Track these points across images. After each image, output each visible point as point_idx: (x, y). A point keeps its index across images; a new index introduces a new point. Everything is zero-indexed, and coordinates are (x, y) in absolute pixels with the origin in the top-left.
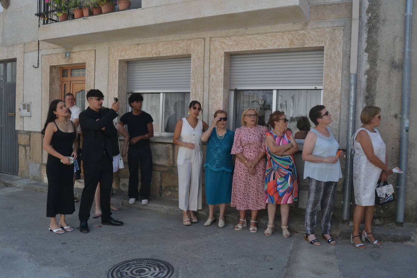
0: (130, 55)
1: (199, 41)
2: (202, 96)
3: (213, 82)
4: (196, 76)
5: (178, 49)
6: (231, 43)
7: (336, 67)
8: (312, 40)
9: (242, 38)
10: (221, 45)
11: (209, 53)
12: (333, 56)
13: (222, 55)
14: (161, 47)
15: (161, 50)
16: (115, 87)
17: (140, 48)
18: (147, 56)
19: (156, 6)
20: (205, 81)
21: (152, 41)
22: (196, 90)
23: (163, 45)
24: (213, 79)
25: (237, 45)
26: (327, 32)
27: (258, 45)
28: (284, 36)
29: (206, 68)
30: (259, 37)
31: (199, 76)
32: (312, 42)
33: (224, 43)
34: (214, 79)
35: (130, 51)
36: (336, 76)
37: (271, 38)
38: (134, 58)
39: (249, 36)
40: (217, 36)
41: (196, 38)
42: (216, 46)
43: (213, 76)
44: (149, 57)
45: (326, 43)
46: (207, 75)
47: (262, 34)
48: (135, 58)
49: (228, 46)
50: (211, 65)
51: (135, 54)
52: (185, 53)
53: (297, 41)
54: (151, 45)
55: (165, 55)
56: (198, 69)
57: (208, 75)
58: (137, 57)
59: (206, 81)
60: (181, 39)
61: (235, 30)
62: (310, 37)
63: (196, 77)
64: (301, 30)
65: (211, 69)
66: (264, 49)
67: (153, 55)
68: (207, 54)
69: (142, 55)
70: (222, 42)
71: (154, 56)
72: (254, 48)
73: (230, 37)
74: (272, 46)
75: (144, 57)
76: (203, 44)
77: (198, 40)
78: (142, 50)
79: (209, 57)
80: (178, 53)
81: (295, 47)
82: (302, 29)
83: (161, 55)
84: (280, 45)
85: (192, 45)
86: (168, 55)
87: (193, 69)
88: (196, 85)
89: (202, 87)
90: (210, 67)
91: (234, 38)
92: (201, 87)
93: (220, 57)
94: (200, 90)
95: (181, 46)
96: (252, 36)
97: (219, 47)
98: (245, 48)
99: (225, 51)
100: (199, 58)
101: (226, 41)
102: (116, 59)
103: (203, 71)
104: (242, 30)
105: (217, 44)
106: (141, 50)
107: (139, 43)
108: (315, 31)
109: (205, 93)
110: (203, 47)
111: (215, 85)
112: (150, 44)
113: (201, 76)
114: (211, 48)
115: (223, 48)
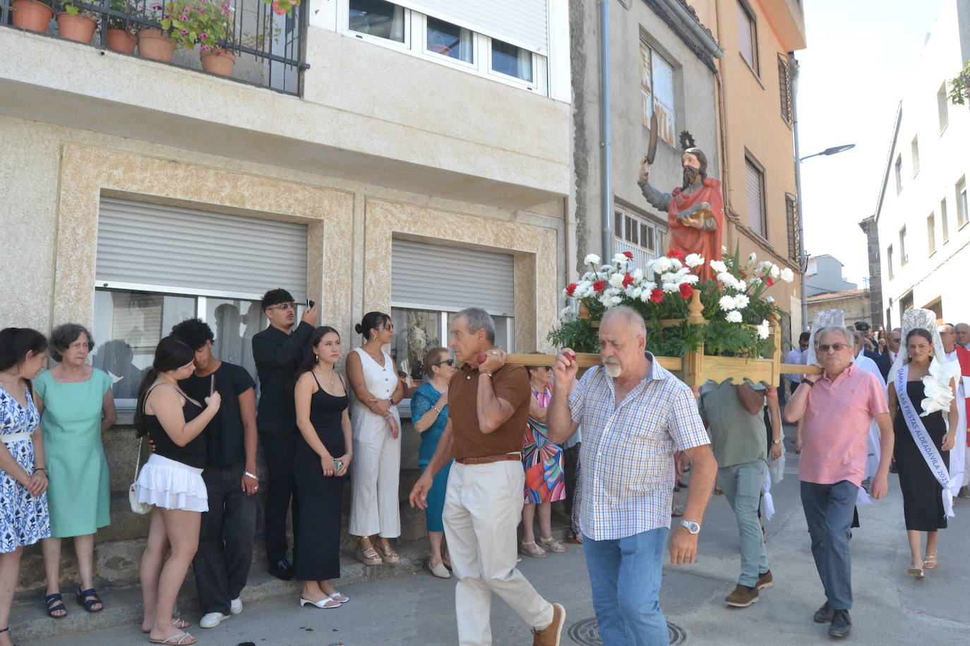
0: (147, 184)
1: (341, 196)
2: (349, 315)
3: (372, 288)
4: (334, 270)
5: (292, 201)
6: (404, 217)
7: (551, 287)
8: (522, 241)
9: (423, 212)
10: (386, 217)
11: (363, 228)
12: (547, 269)
13: (388, 236)
14: (246, 186)
15: (246, 194)
16: (85, 266)
17: (181, 172)
18: (204, 199)
19: (340, 110)
20: (356, 283)
21: (219, 166)
22: (335, 302)
23: (252, 182)
24: (371, 282)
25: (415, 223)
26: (539, 232)
27: (449, 232)
28: (487, 226)
29: (358, 258)
30: (451, 218)
31: (343, 271)
32: (522, 244)
33: (393, 215)
34: (374, 282)
35: (148, 174)
36: (551, 301)
37: (469, 224)
38: (159, 195)
39: (435, 213)
40: (378, 196)
41: (333, 189)
42: (377, 217)
43: (370, 276)
44: (211, 202)
45: (538, 250)
46: (359, 271)
47: (453, 212)
48: (164, 195)
49: (399, 222)
50: (366, 253)
51: (165, 185)
52: (309, 214)
53: (504, 238)
54: (217, 174)
55: (257, 208)
56: (340, 257)
57: (362, 271)
58: (171, 196)
59: (358, 283)
60: (298, 180)
61: (412, 194)
62: (520, 236)
63: (334, 273)
64: (507, 221)
65: (366, 260)
66: (457, 240)
67: (222, 200)
68: (359, 229)
69: (188, 194)
70: (387, 210)
71: (227, 204)
72: (444, 236)
73: (402, 204)
74: (470, 238)
75: (192, 200)
76: (351, 207)
77: (338, 193)
78: (189, 181)
79: (363, 235)
80: (292, 210)
81: (502, 247)
82: (510, 221)
83: (248, 206)
84: (482, 239)
85: (326, 202)
86: (266, 209)
87: (329, 255)
88: (335, 290)
89: (350, 296)
90: (366, 257)
91: (409, 209)
92: (346, 295)
93: (384, 241)
94: (343, 301)
95: (300, 197)
96: (440, 213)
97: (382, 219)
98: (428, 233)
99: (393, 230)
100: (342, 234)
101: (394, 211)
102: (91, 184)
103: (350, 261)
104: (423, 198)
105: (377, 211)
106: (186, 179)
107: (178, 159)
108: (526, 228)
109: (354, 309)
110: (351, 212)
111: (375, 294)
112: (212, 172)
113: (346, 272)
114: (368, 218)
115: (390, 223)
